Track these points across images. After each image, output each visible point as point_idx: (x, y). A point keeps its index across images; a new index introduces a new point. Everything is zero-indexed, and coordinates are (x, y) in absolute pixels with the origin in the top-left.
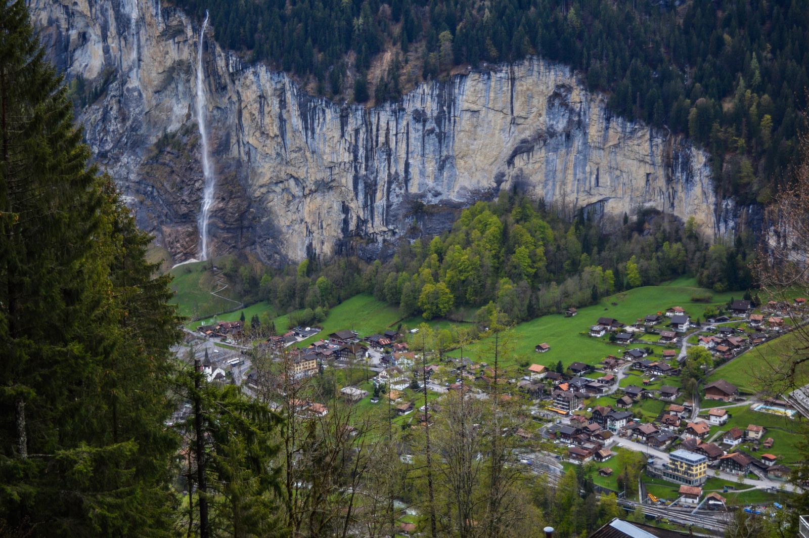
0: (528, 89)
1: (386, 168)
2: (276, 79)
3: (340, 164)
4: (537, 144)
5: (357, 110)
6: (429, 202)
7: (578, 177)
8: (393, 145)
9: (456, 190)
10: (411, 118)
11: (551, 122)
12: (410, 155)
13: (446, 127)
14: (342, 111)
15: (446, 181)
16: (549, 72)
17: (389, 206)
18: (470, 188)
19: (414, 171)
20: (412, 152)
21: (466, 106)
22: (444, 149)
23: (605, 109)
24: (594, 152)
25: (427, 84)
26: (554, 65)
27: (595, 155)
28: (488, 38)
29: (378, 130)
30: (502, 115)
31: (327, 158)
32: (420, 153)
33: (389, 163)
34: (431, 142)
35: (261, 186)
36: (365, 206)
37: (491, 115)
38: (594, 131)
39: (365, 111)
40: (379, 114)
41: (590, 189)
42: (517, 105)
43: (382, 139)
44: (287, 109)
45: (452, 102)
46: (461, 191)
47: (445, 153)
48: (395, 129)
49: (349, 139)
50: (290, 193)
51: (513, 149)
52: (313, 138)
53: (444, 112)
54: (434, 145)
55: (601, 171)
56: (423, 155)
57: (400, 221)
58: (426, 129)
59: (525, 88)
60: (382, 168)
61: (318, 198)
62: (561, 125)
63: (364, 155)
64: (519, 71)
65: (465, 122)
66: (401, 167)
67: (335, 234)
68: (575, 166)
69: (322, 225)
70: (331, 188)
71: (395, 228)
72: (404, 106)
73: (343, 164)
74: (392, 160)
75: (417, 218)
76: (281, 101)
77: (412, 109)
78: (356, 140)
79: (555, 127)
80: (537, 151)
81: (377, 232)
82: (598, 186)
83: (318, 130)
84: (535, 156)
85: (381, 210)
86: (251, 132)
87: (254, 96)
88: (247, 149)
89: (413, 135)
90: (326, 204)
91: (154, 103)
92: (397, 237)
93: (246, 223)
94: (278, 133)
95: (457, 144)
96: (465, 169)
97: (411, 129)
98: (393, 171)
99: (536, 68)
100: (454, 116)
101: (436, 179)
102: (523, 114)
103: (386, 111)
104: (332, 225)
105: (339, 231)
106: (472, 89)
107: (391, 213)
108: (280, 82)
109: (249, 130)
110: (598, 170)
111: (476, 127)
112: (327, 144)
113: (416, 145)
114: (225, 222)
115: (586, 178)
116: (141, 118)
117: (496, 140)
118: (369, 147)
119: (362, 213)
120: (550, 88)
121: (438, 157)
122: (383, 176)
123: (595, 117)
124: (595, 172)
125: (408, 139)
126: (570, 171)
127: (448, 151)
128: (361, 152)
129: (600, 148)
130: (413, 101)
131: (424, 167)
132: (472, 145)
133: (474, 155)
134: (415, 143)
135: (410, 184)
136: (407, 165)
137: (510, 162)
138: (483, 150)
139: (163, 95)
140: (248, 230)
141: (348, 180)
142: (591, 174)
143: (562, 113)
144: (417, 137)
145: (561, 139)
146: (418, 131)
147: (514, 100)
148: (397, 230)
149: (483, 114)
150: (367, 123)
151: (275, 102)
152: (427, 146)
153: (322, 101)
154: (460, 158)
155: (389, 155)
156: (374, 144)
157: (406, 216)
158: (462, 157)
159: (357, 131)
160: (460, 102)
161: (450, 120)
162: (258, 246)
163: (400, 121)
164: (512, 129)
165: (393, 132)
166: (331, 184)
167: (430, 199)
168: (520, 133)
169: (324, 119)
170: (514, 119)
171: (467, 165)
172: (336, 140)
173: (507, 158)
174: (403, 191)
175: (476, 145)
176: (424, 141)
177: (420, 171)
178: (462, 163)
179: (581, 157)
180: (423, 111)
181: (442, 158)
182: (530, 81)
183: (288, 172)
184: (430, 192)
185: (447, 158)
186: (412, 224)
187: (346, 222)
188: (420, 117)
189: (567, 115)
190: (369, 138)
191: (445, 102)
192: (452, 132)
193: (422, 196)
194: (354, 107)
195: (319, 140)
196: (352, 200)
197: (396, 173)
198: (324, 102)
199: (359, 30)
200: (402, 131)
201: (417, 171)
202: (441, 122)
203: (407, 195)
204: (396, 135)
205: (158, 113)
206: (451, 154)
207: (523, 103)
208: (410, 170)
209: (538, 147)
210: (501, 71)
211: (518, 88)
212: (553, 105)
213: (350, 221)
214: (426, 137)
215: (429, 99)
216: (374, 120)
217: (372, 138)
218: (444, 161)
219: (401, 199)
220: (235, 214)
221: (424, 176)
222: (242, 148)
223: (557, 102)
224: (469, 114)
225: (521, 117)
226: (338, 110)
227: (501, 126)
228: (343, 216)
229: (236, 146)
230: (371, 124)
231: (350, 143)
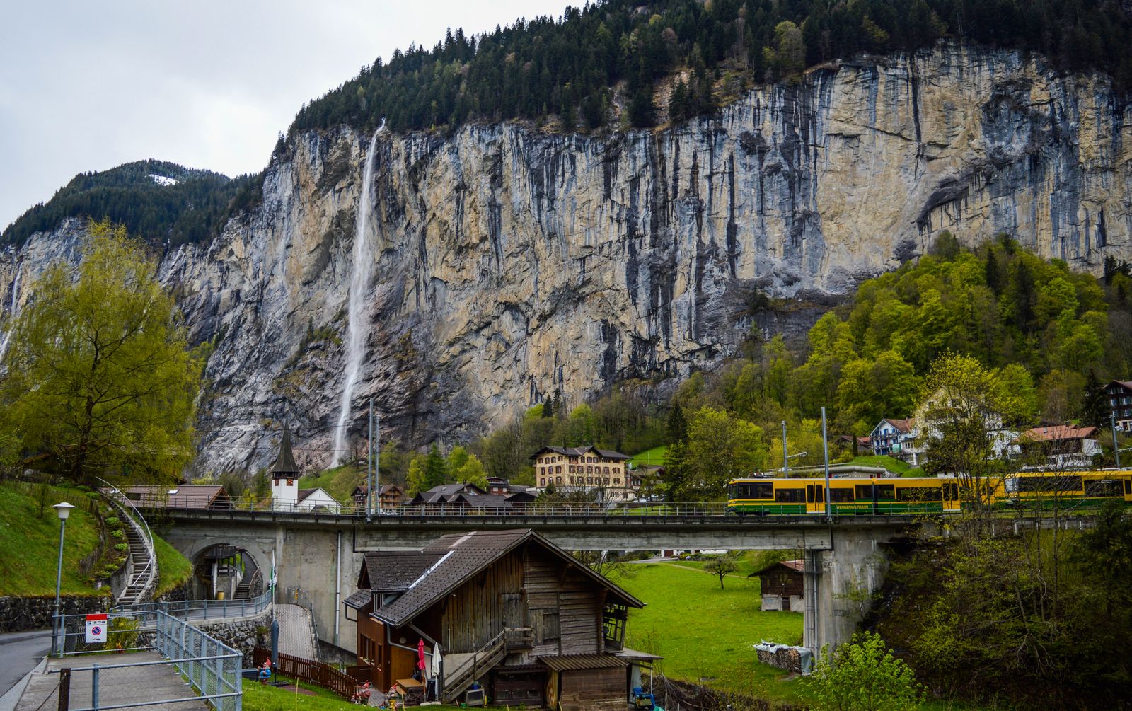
0: (943, 97)
1: (695, 232)
2: (488, 138)
3: (601, 248)
4: (974, 184)
5: (636, 140)
6: (777, 294)
7: (1061, 233)
8: (704, 195)
9: (826, 275)
10: (737, 146)
11: (997, 144)
12: (736, 213)
13: (802, 163)
14: (607, 149)
15: (806, 258)
16: (980, 66)
17: (702, 300)
18: (851, 270)
19: (746, 239)
20: (740, 207)
21: (834, 127)
22: (799, 199)
23: (1110, 95)
24: (1093, 179)
25: (764, 90)
26: (988, 53)
27: (1094, 186)
28: (866, 17)
29: (676, 169)
30: (900, 142)
31: (578, 240)
32: (755, 207)
33: (700, 226)
34: (776, 187)
35: (451, 344)
36: (652, 311)
37: (881, 141)
38: (1089, 142)
39: (653, 138)
40: (677, 142)
41: (1089, 253)
42: (927, 125)
43: (684, 184)
44: (505, 186)
45: (810, 119)
46: (835, 276)
47: (801, 208)
48: (707, 166)
49: (619, 200)
50: (503, 339)
51: (926, 199)
52: (552, 209)
53: (797, 136)
54: (782, 194)
55: (1110, 214)
56: (761, 212)
57: (725, 327)
58: (765, 165)
59: (937, 95)
60: (686, 234)
61: (556, 326)
62: (1017, 145)
63: (648, 220)
64: (925, 67)
65: (834, 154)
66: (721, 235)
67: (588, 384)
68: (1055, 214)
69: (561, 374)
70: (581, 299)
71: (714, 343)
72: (724, 126)
73: (606, 246)
74: (705, 220)
75: (758, 321)
76: (494, 178)
77: (739, 132)
78: (633, 199)
79: (1005, 151)
80: (975, 197)
81: (676, 355)
82: (1105, 245)
83: (561, 193)
84: (971, 205)
85: (685, 312)
86: (439, 259)
87: (448, 190)
88: (430, 291)
89: (741, 176)
90: (570, 333)
91: (301, 299)
92: (718, 359)
93: (423, 407)
94: (486, 232)
95: (822, 192)
96: (838, 237)
97: (737, 166)
98: (706, 239)
99: (954, 61)
100: (815, 145)
101: (788, 253)
102: (940, 138)
103: (692, 134)
104: (581, 371)
105: (596, 376)
106: (844, 98)
107: (706, 314)
108: (494, 143)
109: (437, 256)
110: (1101, 214)
111: (854, 164)
112: (578, 214)
113: (746, 192)
114: (386, 411)
115: (1078, 233)
116: (280, 323)
117: (892, 185)
118: (660, 202)
119: (645, 327)
120: (983, 94)
121: (789, 214)
122: (688, 248)
123: (1090, 113)
124: (1097, 220)
125: (732, 183)
126: (1046, 224)
127: (807, 204)
128: (644, 215)
129: (1104, 170)
130: (740, 119)
131: (764, 232)
132: (850, 195)
133: (853, 213)
134: (746, 190)
135: (738, 264)
136: (732, 229)
137: (923, 222)
138: (869, 204)
140: (425, 418)
141: (616, 273)
142: (1088, 223)
143: (1017, 125)
144: (750, 179)
145: (1022, 168)
146: (751, 168)
147: (920, 115)
148: (718, 347)
149: (866, 139)
150: (655, 161)
151: (483, 181)
152: (768, 194)
153: (570, 140)
154: (827, 219)
155: (699, 210)
156: (670, 192)
157: (735, 319)
158: (833, 216)
159: (634, 182)
160: (825, 121)
161: (807, 152)
162: (441, 442)
163: (717, 151)
164: (921, 167)
165: (704, 172)
166: (581, 291)
167: (779, 288)
168: (934, 172)
169: (573, 173)
170: (922, 148)
171: (842, 231)
172: (593, 205)
173: (917, 216)
174: (726, 275)
175: (856, 196)
176: (762, 186)
177: (758, 239)
178: (834, 227)
179: (1066, 194)
180: (759, 135)
181: (798, 216)
182: (945, 82)
183: (499, 300)
184: (778, 276)
185: (807, 215)
186: (749, 333)
187: (610, 356)
188: (752, 145)
189: (1027, 127)
190: (659, 184)
191: (797, 120)
192: (812, 171)
193: (764, 284)
194: (631, 136)
195: (564, 210)
196: (623, 309)
197: (712, 242)
198: (574, 142)
199: (630, 50)
200: (722, 169)
201: (752, 239)
202: (792, 153)
203: (734, 282)
204: (710, 177)
205: (305, 313)
206: (812, 208)
207: (937, 120)
208: (738, 238)
209: (976, 188)
210: (894, 66)
211: (925, 96)
212: (997, 114)
213: (618, 352)
214: (767, 179)
215: (768, 116)
216: (669, 152)
217: (665, 184)
218: (801, 221)
219: (724, 289)
220: (405, 392)
221: (764, 248)
222: (422, 293)
223: (1004, 108)
224: (839, 143)
225: (936, 145)
226: (600, 148)
227: (900, 161)
228: (604, 347)
229: (413, 295)
230: (663, 159)
231: (621, 206)
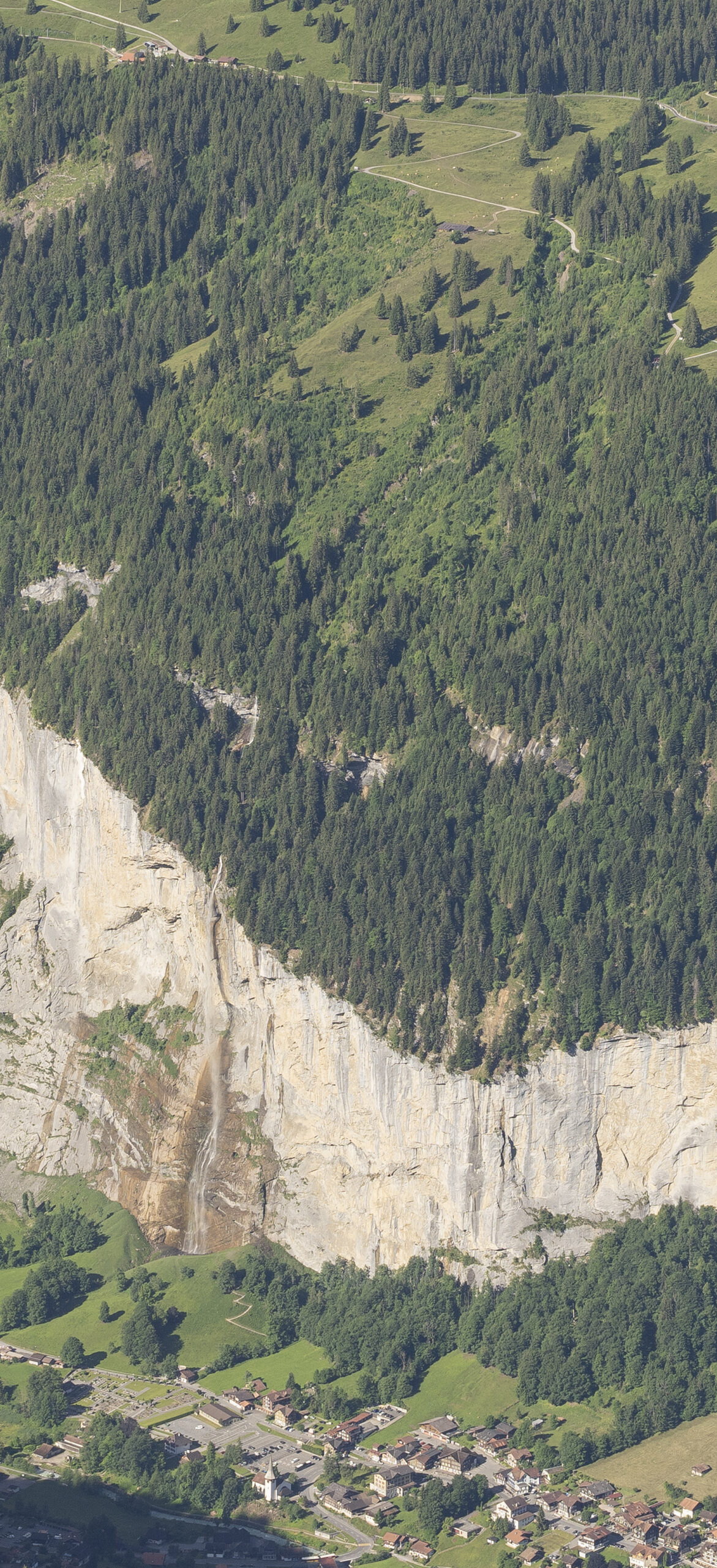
0: (703, 1061)
1: (499, 1164)
2: (337, 1010)
3: (430, 1147)
5: (458, 1079)
6: (558, 1211)
8: (508, 1131)
9: (597, 1195)
10: (536, 1095)
12: (533, 1145)
13: (586, 1109)
14: (437, 1077)
15: (582, 1183)
17: (500, 1216)
18: (617, 1192)
19: (538, 1168)
20: (535, 1142)
21: (614, 1079)
22: (581, 1138)
25: (561, 1050)
30: (665, 1094)
31: (412, 1137)
32: (548, 1143)
33: (503, 1158)
36: (465, 1210)
37: (650, 1093)
39: (472, 1082)
42: (688, 1081)
43: (494, 1123)
44: (351, 1052)
45: (595, 1074)
46: (604, 1197)
47: (583, 1144)
48: (512, 1110)
49: (445, 1115)
51: (680, 1140)
52: (391, 1107)
53: (584, 1088)
54: (568, 1133)
56: (551, 1147)
57: (517, 1237)
58: (557, 1110)
59: (697, 1059)
60: (492, 1164)
61: (393, 1186)
63: (466, 1141)
64: (690, 1036)
65: (613, 1101)
67: (417, 1240)
69: (396, 1224)
70: (413, 1176)
71: (508, 1248)
73: (434, 1147)
74: (508, 1153)
76: (341, 1038)
77: (539, 1084)
78: (455, 1118)
80: (714, 1147)
83: (398, 1097)
84: (710, 1152)
85: (488, 1221)
86: (288, 1064)
87: (298, 1018)
88: (277, 1084)
89: (538, 1119)
90: (404, 1195)
91: (102, 945)
92: (510, 1259)
94: (334, 1081)
95: (601, 1130)
96: (611, 1164)
97: (535, 1111)
98: (508, 1168)
100: (598, 1094)
101: (569, 1179)
102: (695, 1093)
103: (501, 1086)
104: (412, 1227)
105: (423, 1237)
106: (624, 1058)
107: (504, 1226)
109: (284, 1059)
111: (628, 1108)
112: (412, 1117)
117: (657, 1126)
119: (460, 1220)
121: (572, 1149)
125: (530, 1123)
127: (587, 1142)
130: (540, 1073)
131: (552, 1163)
132: (622, 1132)
133: (624, 1147)
134: (541, 1129)
135: (530, 1187)
137: (676, 1158)
139: (120, 935)
141: (440, 1171)
144: (544, 1121)
146: (546, 1114)
148: (511, 1251)
149: (638, 1091)
151: (332, 1038)
152: (558, 1134)
154: (604, 1151)
156: (482, 1128)
157: (524, 1231)
158: (607, 1149)
159: (456, 1107)
160: (607, 1074)
161: (591, 1099)
164: (680, 1113)
165: (509, 1113)
166: (413, 1171)
167: (560, 1208)
168: (691, 1119)
169: (409, 1084)
171: (614, 1160)
172: (426, 1112)
173: (672, 1153)
174: (521, 1196)
175: (628, 1133)
177: (548, 1167)
178: (607, 1157)
180: (554, 1086)
181: (579, 1152)
182: (706, 1049)
183: (345, 1136)
184: (559, 1200)
187: (434, 1226)
188: (548, 1094)
191: (585, 1074)
192: (594, 1115)
193: (550, 1204)
194: (455, 1075)
195: (400, 1111)
196: (445, 1198)
197: (513, 1169)
200: (524, 1112)
202: (578, 1101)
203: (526, 1202)
204: (514, 1117)
205: (107, 962)
207: (695, 1079)
208: (533, 1166)
210: (665, 1036)
211: (688, 1059)
213: (440, 1225)
214: (557, 1122)
215: (563, 1069)
216: (483, 1096)
217: (479, 1120)
219: (519, 1207)
221: (551, 1175)
222: (269, 1080)
224: (619, 1091)
225: (693, 1098)
226: (431, 1076)
227: (663, 1108)
228: (430, 1217)
229: (259, 1075)
231: (446, 1121)
